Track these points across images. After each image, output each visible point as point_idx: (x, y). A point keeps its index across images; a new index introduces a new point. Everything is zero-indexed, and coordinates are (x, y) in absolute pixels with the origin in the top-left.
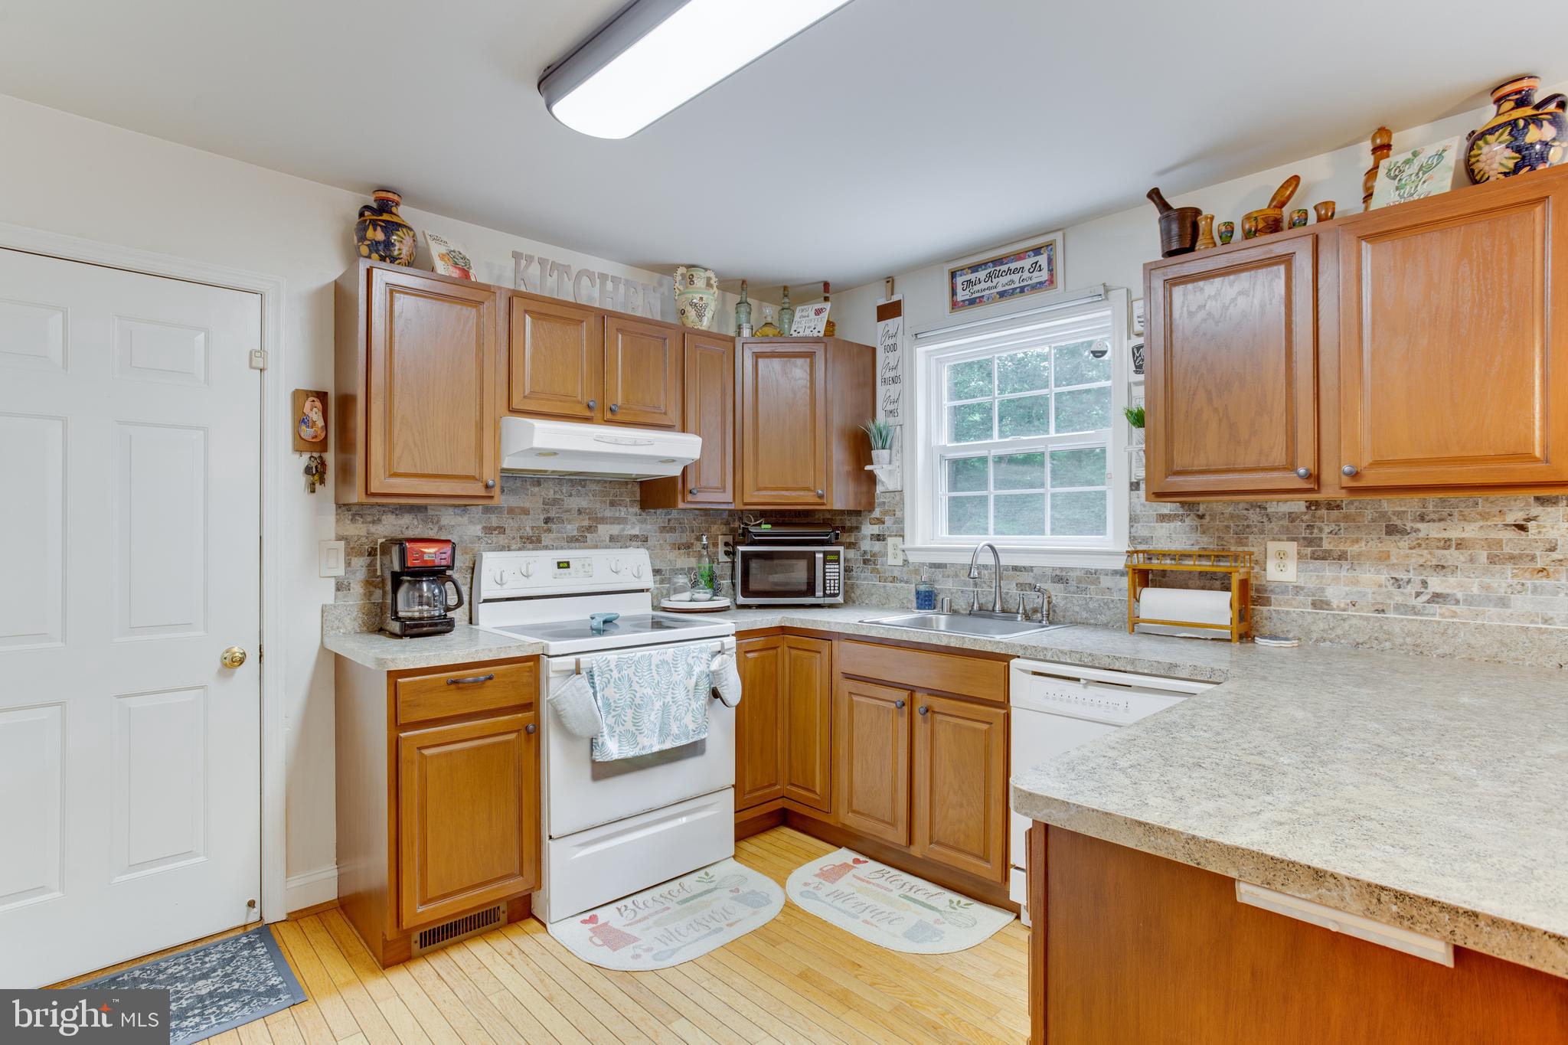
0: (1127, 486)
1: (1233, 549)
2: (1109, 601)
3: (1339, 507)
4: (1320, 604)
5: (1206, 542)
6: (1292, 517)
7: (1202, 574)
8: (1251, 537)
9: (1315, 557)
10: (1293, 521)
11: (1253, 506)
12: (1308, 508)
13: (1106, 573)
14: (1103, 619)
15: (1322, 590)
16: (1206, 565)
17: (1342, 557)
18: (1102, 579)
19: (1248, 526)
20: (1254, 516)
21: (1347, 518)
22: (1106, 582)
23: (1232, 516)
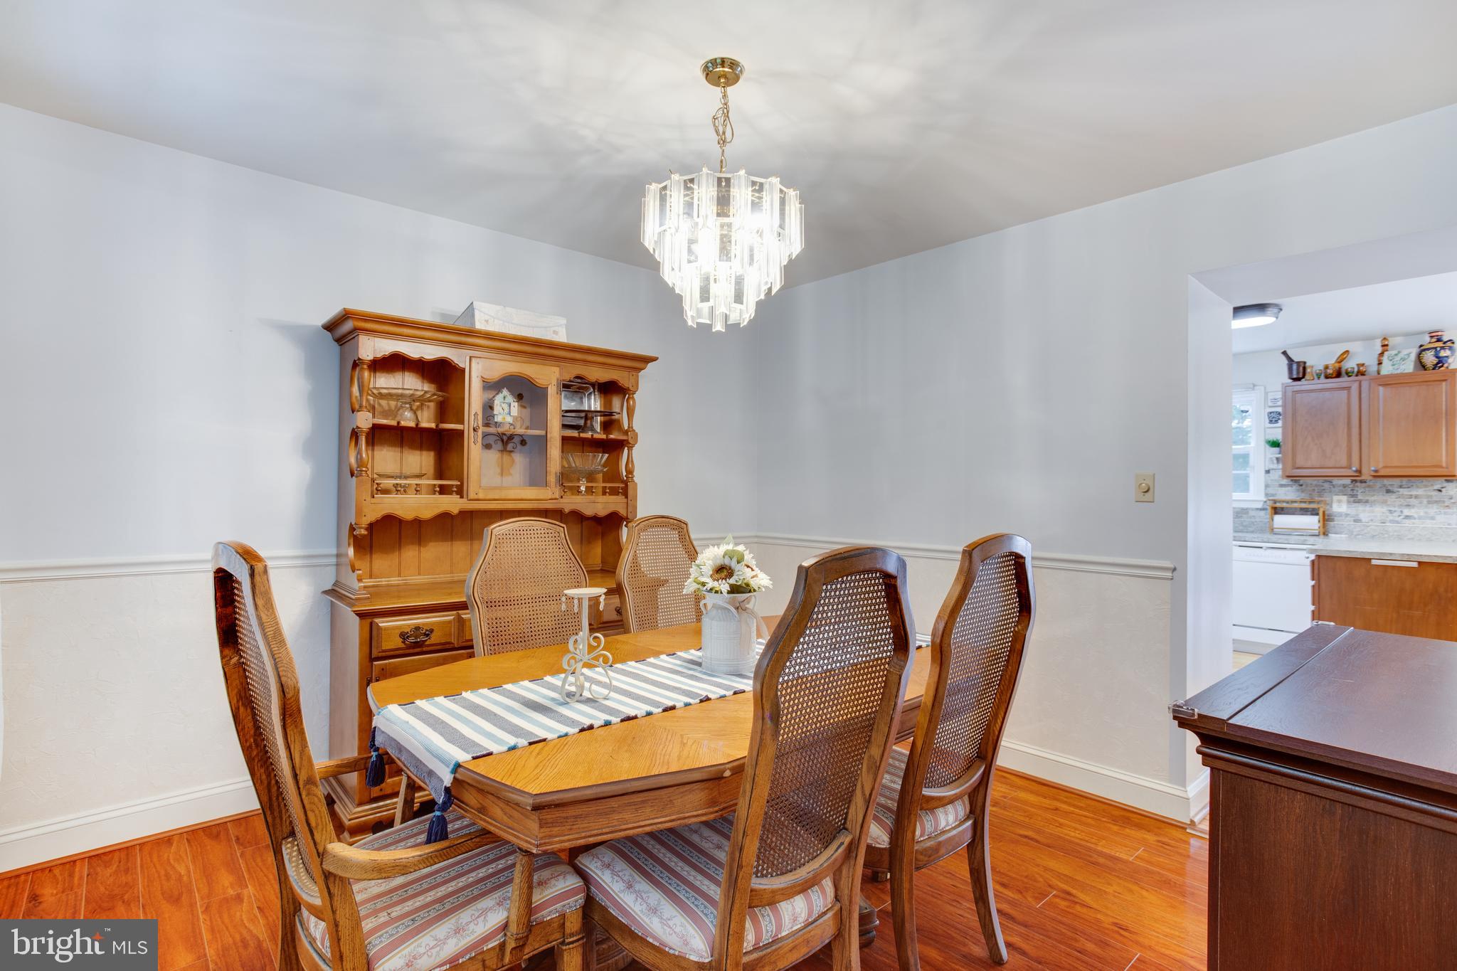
0: (1263, 472)
1: (1317, 498)
3: (1365, 482)
4: (1357, 521)
5: (1304, 496)
6: (1344, 486)
7: (1302, 509)
8: (1326, 494)
9: (1355, 502)
10: (1345, 487)
11: (1326, 481)
12: (1352, 482)
13: (1252, 509)
14: (1251, 529)
15: (1357, 515)
16: (1304, 505)
17: (1367, 502)
18: (1250, 512)
19: (1324, 490)
20: (1326, 485)
21: (1369, 486)
22: (1252, 513)
23: (1316, 486)
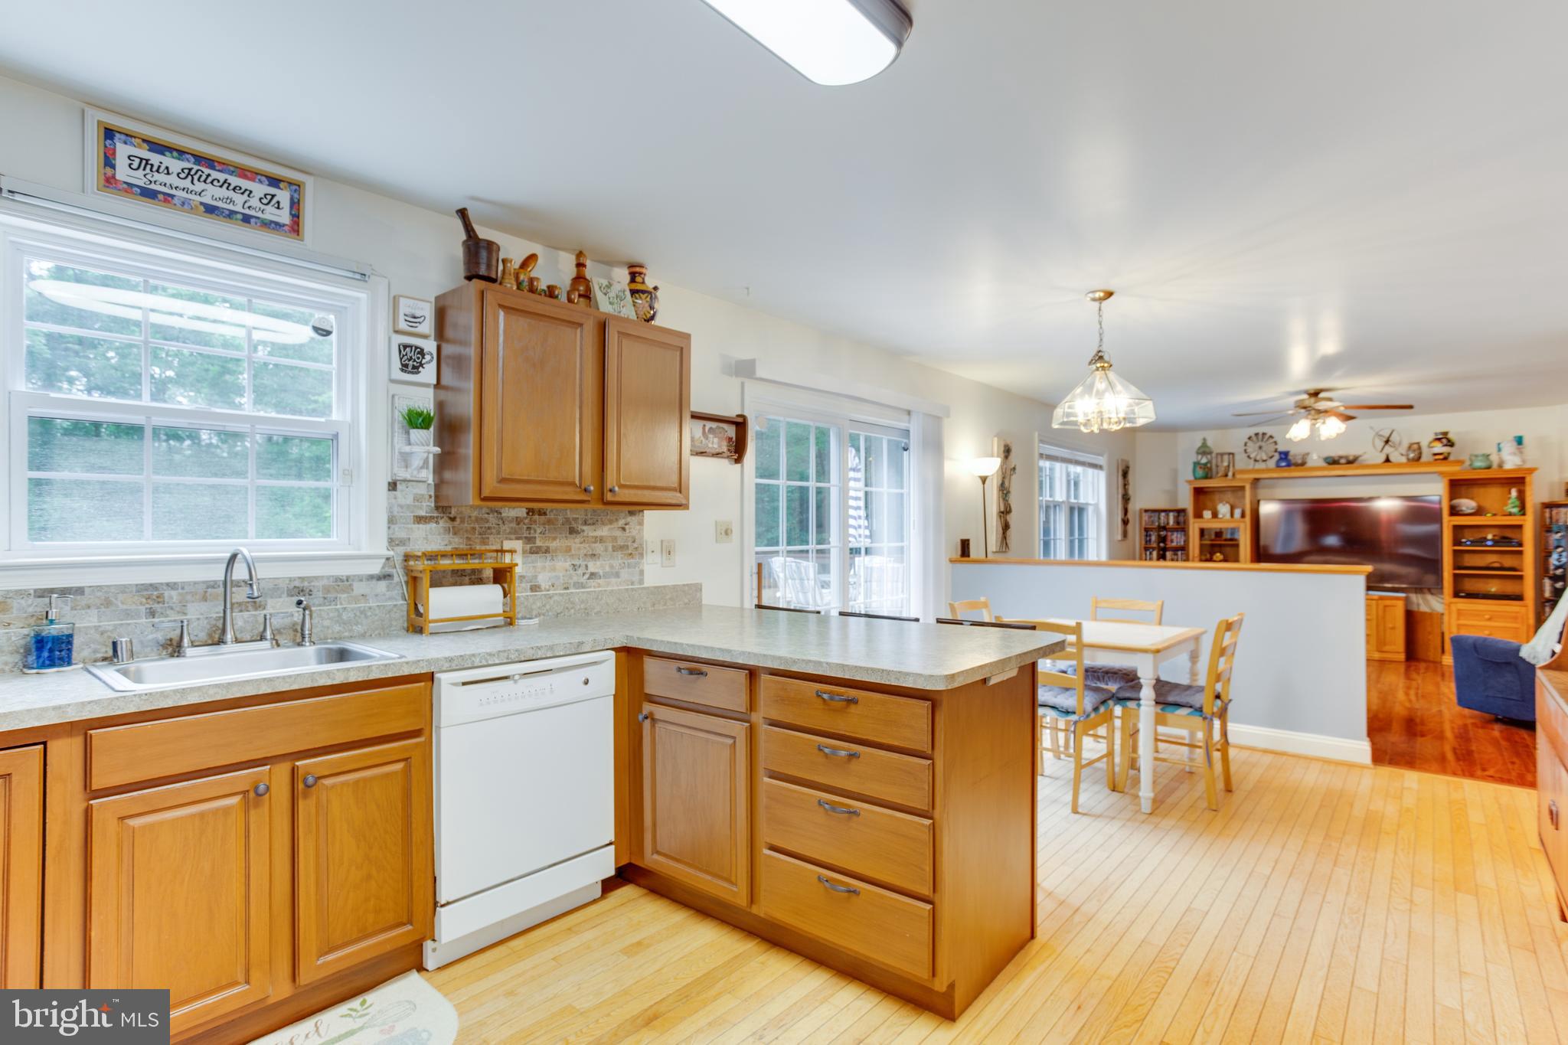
0: (385, 486)
1: (478, 547)
2: (366, 608)
3: (545, 514)
4: (535, 588)
5: (458, 543)
6: (518, 521)
7: (455, 572)
8: (491, 537)
9: (532, 552)
10: (518, 524)
11: (492, 511)
12: (528, 513)
13: (360, 579)
14: (359, 629)
15: (536, 577)
16: (459, 564)
17: (547, 551)
18: (356, 585)
19: (489, 528)
20: (492, 518)
21: (549, 522)
22: (359, 588)
23: (477, 520)
